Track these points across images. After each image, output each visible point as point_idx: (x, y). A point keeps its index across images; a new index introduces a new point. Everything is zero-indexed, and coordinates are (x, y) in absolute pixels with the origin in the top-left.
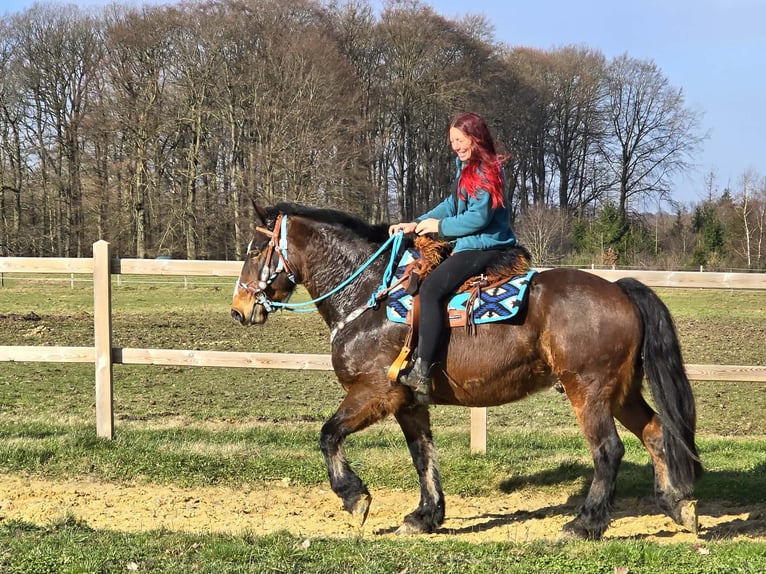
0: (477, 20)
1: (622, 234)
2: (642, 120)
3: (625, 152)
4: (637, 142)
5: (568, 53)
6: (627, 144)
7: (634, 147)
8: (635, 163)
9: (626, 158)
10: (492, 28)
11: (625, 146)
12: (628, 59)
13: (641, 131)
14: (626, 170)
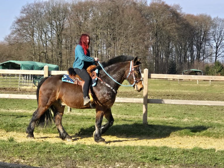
0: (177, 6)
1: (221, 70)
2: (222, 36)
3: (217, 45)
4: (220, 43)
5: (201, 16)
6: (217, 43)
7: (220, 44)
8: (220, 49)
9: (217, 47)
10: (181, 8)
11: (217, 44)
12: (218, 18)
13: (221, 39)
14: (217, 51)
